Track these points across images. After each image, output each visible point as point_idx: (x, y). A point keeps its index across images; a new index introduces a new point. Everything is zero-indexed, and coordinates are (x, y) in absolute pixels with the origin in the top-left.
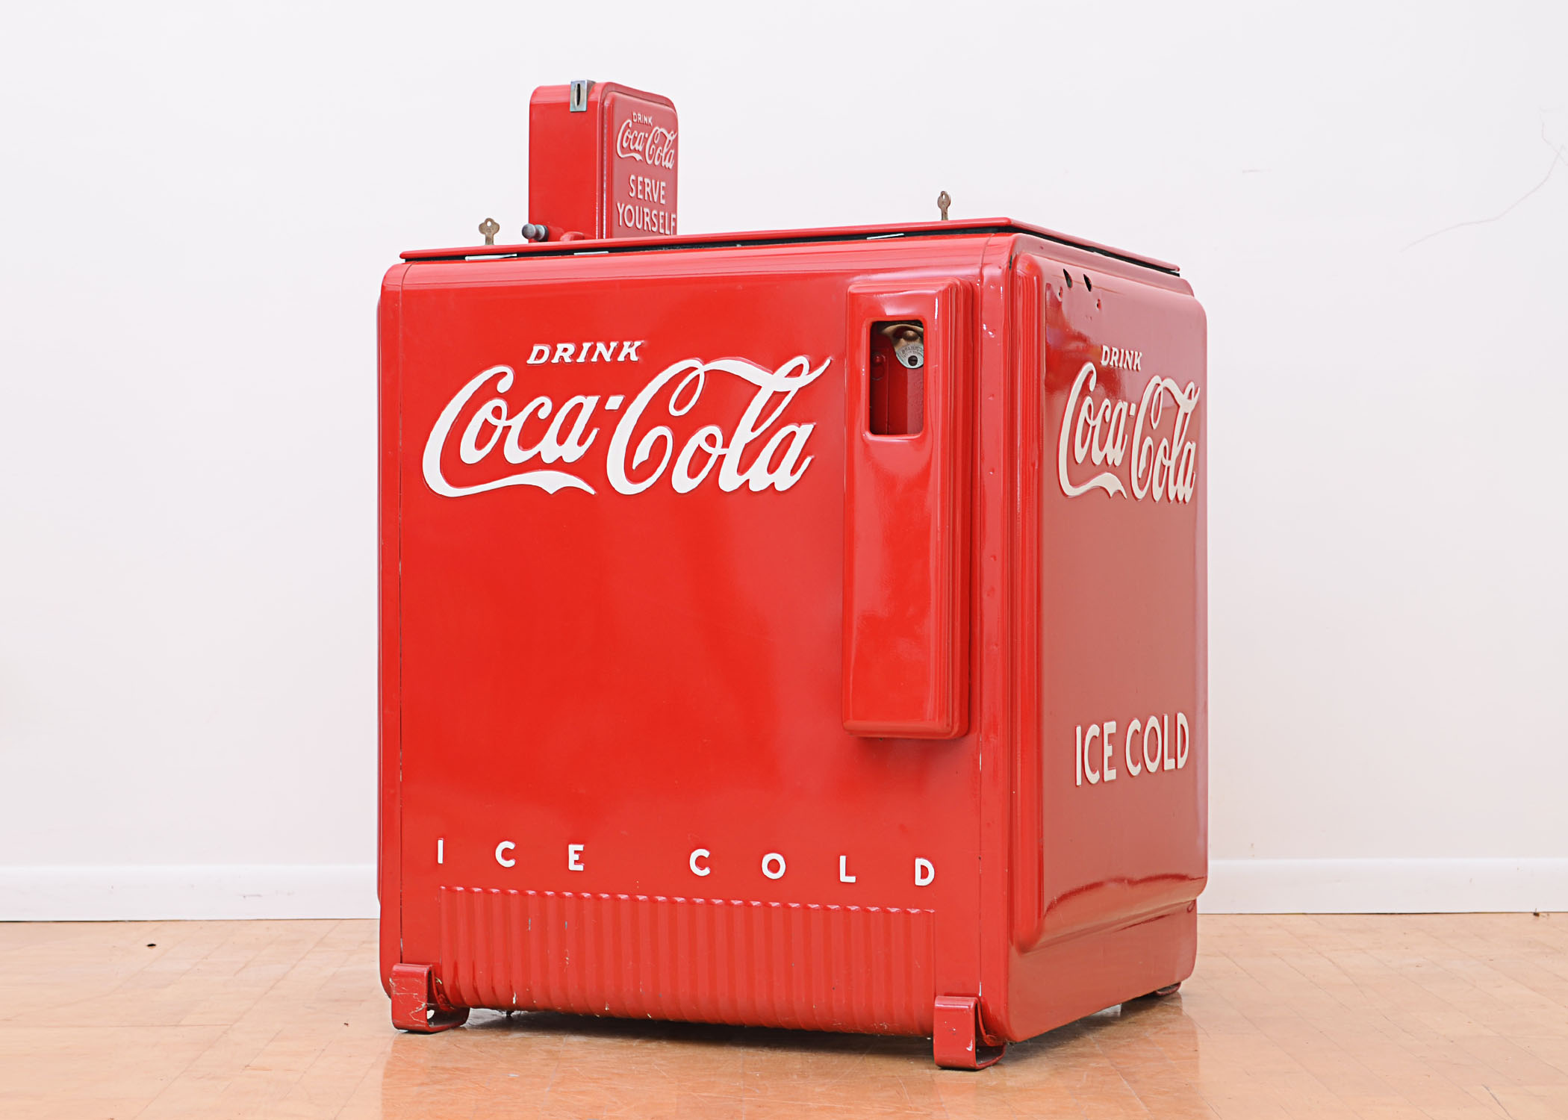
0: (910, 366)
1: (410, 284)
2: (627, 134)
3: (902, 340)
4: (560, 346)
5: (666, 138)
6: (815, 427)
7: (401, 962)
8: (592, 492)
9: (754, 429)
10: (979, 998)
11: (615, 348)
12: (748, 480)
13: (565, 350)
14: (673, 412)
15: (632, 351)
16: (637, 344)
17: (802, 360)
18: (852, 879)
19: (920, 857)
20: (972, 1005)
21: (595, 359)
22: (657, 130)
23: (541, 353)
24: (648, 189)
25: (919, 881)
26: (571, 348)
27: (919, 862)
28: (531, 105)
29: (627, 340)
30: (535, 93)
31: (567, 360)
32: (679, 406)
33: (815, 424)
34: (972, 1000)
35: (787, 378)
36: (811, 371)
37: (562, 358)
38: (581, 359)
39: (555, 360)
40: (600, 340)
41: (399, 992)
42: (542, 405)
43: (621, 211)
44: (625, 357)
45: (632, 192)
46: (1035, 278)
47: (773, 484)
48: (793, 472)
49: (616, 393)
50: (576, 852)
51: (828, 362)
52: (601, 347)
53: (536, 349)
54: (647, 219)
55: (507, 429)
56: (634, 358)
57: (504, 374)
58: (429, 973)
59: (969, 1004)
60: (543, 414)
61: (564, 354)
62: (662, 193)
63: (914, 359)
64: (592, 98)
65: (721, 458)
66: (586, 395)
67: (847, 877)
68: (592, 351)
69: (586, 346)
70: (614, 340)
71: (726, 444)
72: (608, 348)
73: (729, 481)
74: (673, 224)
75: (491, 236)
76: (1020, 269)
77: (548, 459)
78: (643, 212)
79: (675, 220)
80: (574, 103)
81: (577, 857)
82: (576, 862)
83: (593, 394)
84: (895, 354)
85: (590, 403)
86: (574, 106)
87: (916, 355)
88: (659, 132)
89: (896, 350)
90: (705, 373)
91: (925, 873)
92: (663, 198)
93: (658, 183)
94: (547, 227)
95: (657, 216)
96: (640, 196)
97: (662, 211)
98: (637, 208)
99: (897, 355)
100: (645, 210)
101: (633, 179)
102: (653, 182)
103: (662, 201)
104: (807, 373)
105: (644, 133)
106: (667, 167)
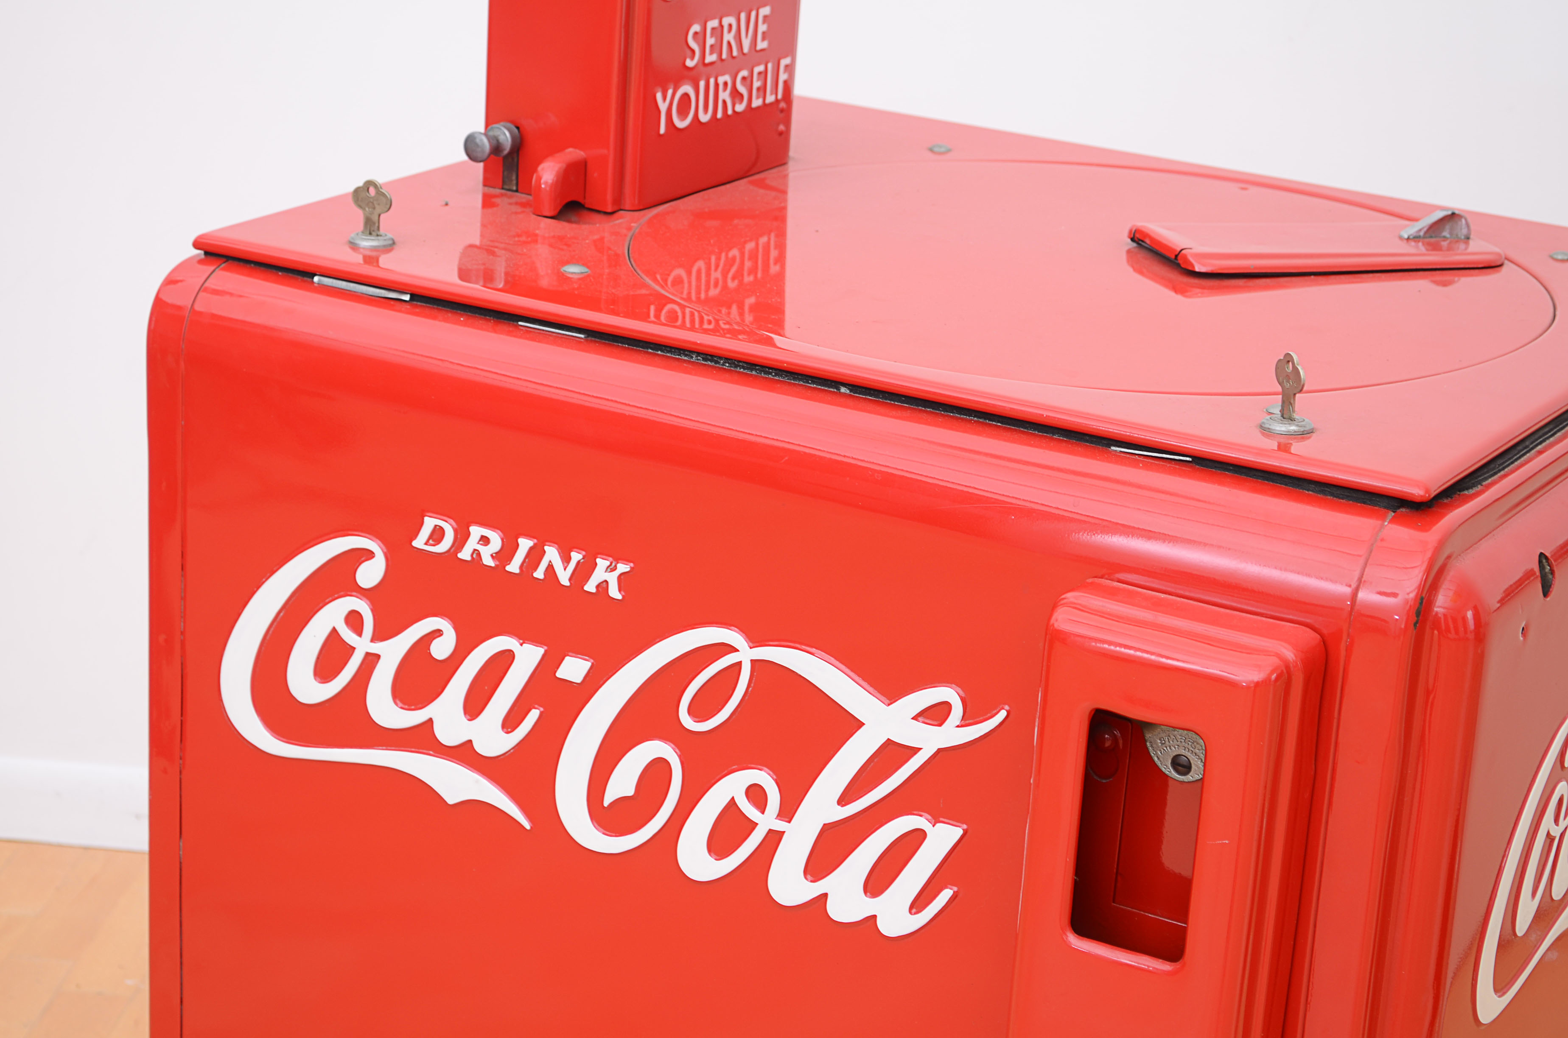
0: (1174, 774)
1: (207, 305)
4: (476, 531)
6: (966, 832)
8: (527, 826)
9: (843, 801)
11: (579, 562)
12: (825, 895)
13: (485, 540)
14: (687, 721)
15: (613, 579)
16: (623, 568)
17: (948, 694)
21: (539, 574)
23: (437, 535)
24: (728, 37)
26: (496, 541)
29: (606, 554)
31: (488, 561)
32: (699, 711)
33: (966, 827)
35: (917, 722)
36: (967, 720)
37: (476, 553)
38: (514, 567)
39: (465, 554)
40: (553, 542)
42: (438, 633)
43: (663, 107)
44: (598, 587)
45: (692, 58)
46: (1470, 614)
47: (874, 917)
48: (918, 906)
49: (579, 652)
51: (1003, 714)
52: (552, 554)
53: (430, 523)
54: (724, 95)
55: (372, 660)
56: (614, 592)
57: (370, 554)
60: (442, 649)
61: (480, 548)
62: (762, 28)
63: (1184, 761)
65: (774, 839)
66: (524, 638)
68: (535, 556)
69: (525, 544)
70: (579, 548)
71: (787, 812)
72: (566, 559)
73: (788, 885)
74: (783, 77)
75: (375, 218)
76: (1442, 603)
77: (446, 736)
78: (717, 85)
79: (790, 68)
83: (536, 642)
84: (1145, 741)
85: (527, 656)
87: (1189, 751)
89: (1148, 735)
90: (753, 662)
92: (763, 39)
93: (753, 14)
94: (518, 128)
95: (749, 81)
96: (709, 58)
97: (759, 64)
98: (702, 84)
99: (1148, 744)
100: (721, 80)
101: (696, 33)
102: (743, 16)
103: (762, 45)
104: (958, 723)
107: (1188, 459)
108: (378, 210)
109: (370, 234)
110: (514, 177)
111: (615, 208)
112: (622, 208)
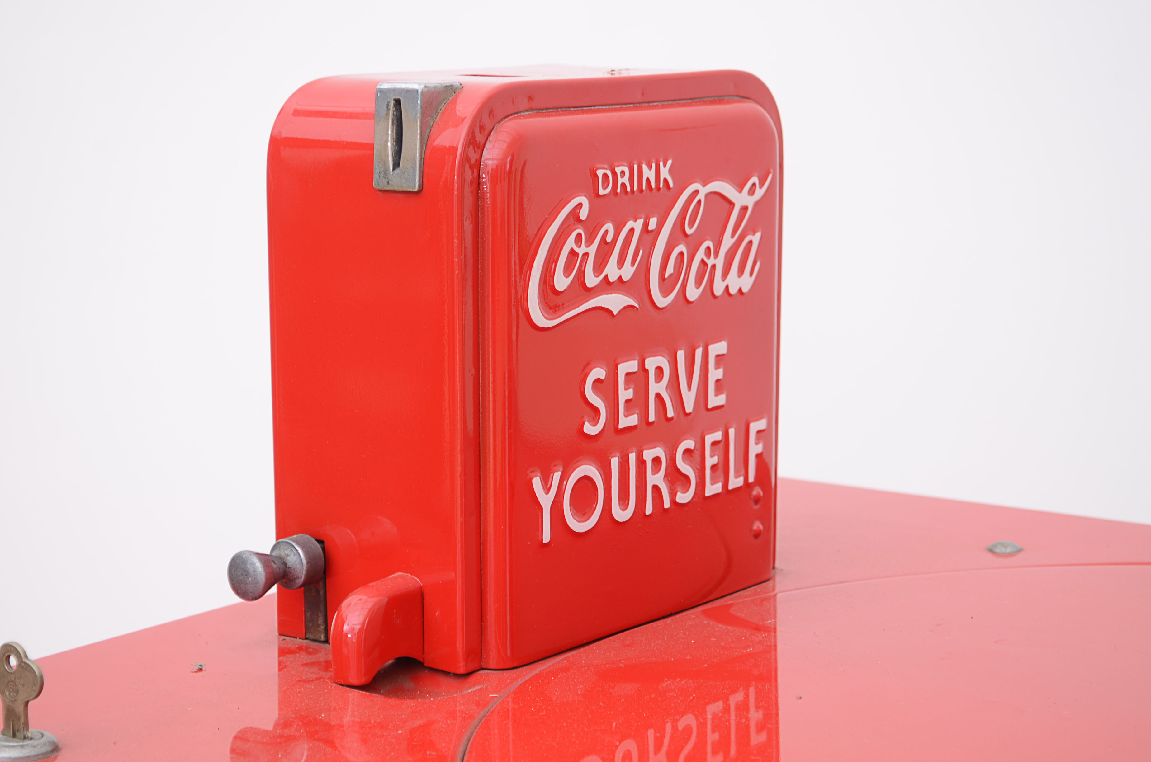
2: (570, 243)
5: (732, 204)
22: (697, 192)
24: (655, 388)
43: (546, 500)
45: (595, 421)
54: (656, 478)
62: (715, 374)
64: (444, 140)
74: (755, 449)
75: (20, 709)
78: (641, 463)
80: (386, 163)
86: (386, 173)
88: (701, 196)
92: (718, 392)
93: (699, 352)
94: (320, 542)
95: (697, 455)
96: (624, 422)
97: (713, 430)
98: (615, 462)
100: (648, 455)
101: (598, 381)
102: (681, 355)
103: (715, 400)
105: (640, 222)
106: (733, 291)
108: (22, 697)
109: (14, 736)
110: (321, 621)
111: (472, 667)
112: (483, 667)
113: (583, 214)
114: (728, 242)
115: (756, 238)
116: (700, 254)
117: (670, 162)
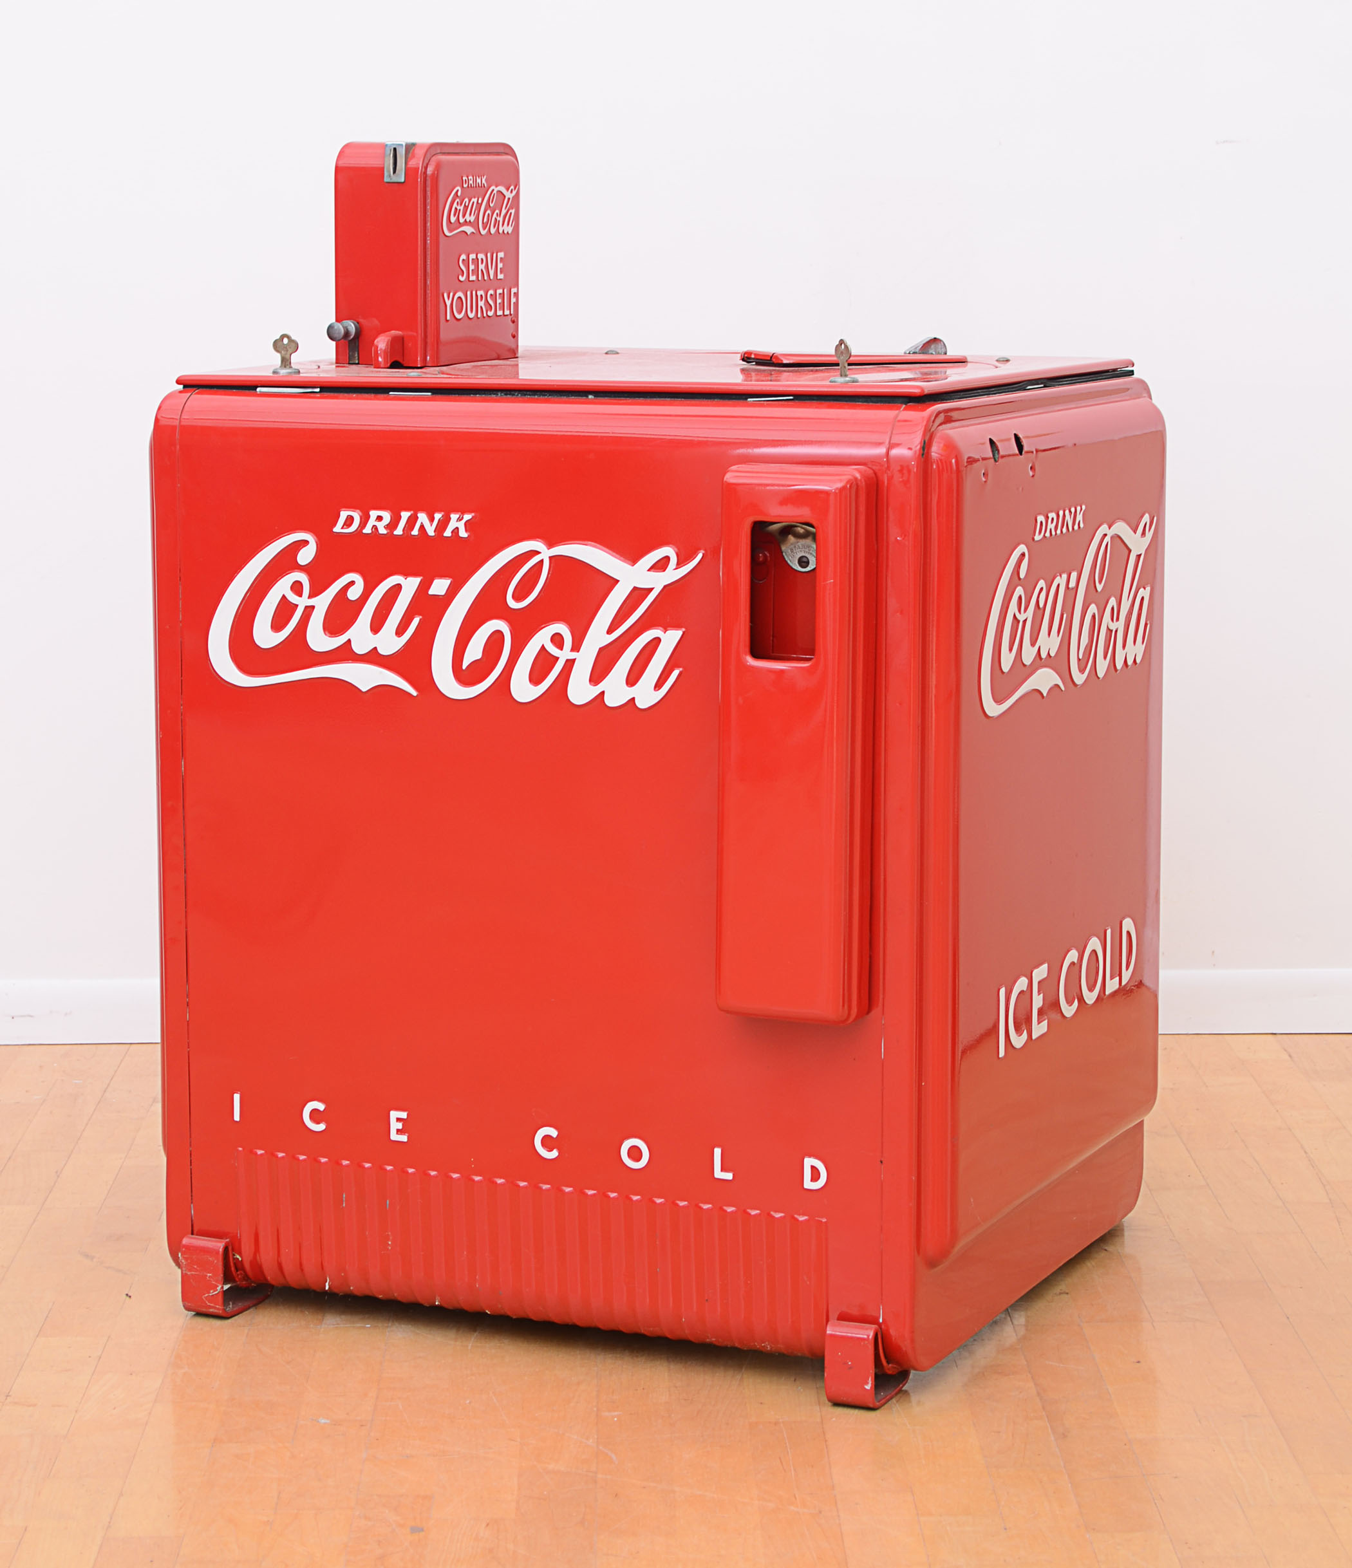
0: (800, 569)
1: (189, 418)
2: (455, 205)
3: (791, 538)
4: (374, 514)
5: (505, 197)
6: (684, 633)
7: (192, 1234)
8: (414, 693)
9: (610, 631)
10: (880, 1325)
11: (439, 520)
12: (603, 693)
13: (380, 518)
14: (512, 604)
15: (461, 526)
16: (467, 517)
17: (668, 551)
18: (729, 1176)
19: (810, 1156)
20: (871, 1334)
21: (415, 532)
22: (493, 190)
23: (349, 521)
24: (482, 267)
25: (808, 1184)
26: (387, 516)
27: (809, 1162)
28: (338, 170)
29: (455, 511)
30: (341, 154)
31: (382, 531)
32: (519, 596)
33: (684, 630)
34: (871, 1329)
35: (651, 573)
36: (679, 565)
37: (375, 527)
38: (399, 531)
39: (367, 530)
40: (422, 510)
41: (190, 1271)
42: (352, 583)
43: (448, 303)
44: (452, 532)
45: (463, 275)
46: (953, 461)
47: (633, 699)
48: (658, 686)
49: (442, 576)
50: (398, 1120)
51: (700, 556)
52: (423, 518)
53: (344, 514)
54: (481, 304)
55: (309, 610)
56: (463, 534)
57: (306, 543)
58: (226, 1249)
59: (866, 1333)
60: (354, 594)
61: (377, 524)
62: (500, 265)
63: (805, 560)
64: (412, 163)
65: (570, 663)
66: (406, 574)
67: (723, 1173)
68: (412, 521)
69: (405, 515)
70: (439, 511)
71: (576, 647)
72: (432, 519)
73: (580, 692)
74: (513, 300)
75: (288, 356)
76: (935, 451)
77: (360, 648)
78: (477, 296)
79: (516, 295)
80: (389, 171)
81: (400, 1126)
82: (398, 1131)
83: (415, 575)
84: (781, 553)
85: (410, 585)
86: (390, 176)
87: (807, 555)
88: (495, 192)
89: (783, 548)
90: (550, 558)
91: (815, 1175)
92: (501, 273)
93: (495, 255)
94: (358, 323)
95: (494, 296)
96: (473, 278)
97: (499, 288)
98: (469, 293)
99: (784, 554)
100: (479, 293)
101: (463, 260)
102: (489, 255)
103: (500, 276)
104: (674, 567)
105: (476, 199)
106: (506, 232)
107: (791, 398)
108: (290, 351)
109: (285, 367)
110: (356, 355)
111: (422, 365)
112: (427, 365)
113: (459, 194)
114: (504, 212)
115: (513, 211)
116: (495, 215)
117: (485, 177)
